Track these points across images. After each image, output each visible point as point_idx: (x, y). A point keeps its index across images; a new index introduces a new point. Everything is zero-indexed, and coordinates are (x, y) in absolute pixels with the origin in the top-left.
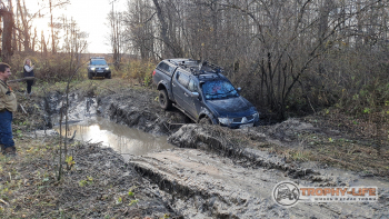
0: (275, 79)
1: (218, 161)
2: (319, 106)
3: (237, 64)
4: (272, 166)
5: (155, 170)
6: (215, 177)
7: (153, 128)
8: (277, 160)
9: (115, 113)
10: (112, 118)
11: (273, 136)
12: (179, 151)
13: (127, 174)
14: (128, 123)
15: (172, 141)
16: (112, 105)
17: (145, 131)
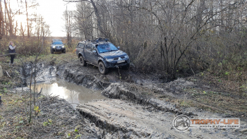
0: (170, 53)
1: (133, 107)
2: (197, 70)
3: (146, 43)
4: (168, 110)
5: (93, 114)
6: (131, 118)
7: (92, 85)
8: (170, 106)
9: (68, 76)
10: (66, 79)
11: (168, 90)
12: (109, 101)
13: (74, 117)
14: (76, 82)
15: (105, 94)
16: (66, 70)
17: (86, 87)
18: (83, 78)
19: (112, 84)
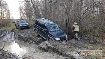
9: (20, 38)
10: (19, 39)
14: (24, 41)
15: (39, 48)
16: (19, 35)
17: (30, 44)
18: (28, 39)
19: (43, 42)
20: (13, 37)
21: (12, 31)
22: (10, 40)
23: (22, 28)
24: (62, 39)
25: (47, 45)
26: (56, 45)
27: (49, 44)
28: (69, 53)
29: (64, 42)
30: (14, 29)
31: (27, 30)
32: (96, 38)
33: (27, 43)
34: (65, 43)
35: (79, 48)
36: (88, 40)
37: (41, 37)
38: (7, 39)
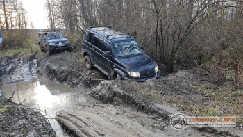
7: (77, 83)
9: (50, 72)
10: (48, 76)
14: (59, 79)
15: (93, 95)
16: (47, 66)
17: (72, 86)
18: (67, 75)
19: (102, 82)
20: (34, 70)
21: (32, 58)
22: (27, 79)
23: (55, 51)
24: (146, 75)
25: (110, 88)
26: (130, 89)
27: (116, 86)
28: (159, 106)
29: (150, 82)
30: (36, 53)
31: (66, 55)
32: (223, 70)
33: (66, 84)
34: (152, 84)
35: (183, 94)
36: (206, 75)
37: (99, 70)
38: (21, 75)
